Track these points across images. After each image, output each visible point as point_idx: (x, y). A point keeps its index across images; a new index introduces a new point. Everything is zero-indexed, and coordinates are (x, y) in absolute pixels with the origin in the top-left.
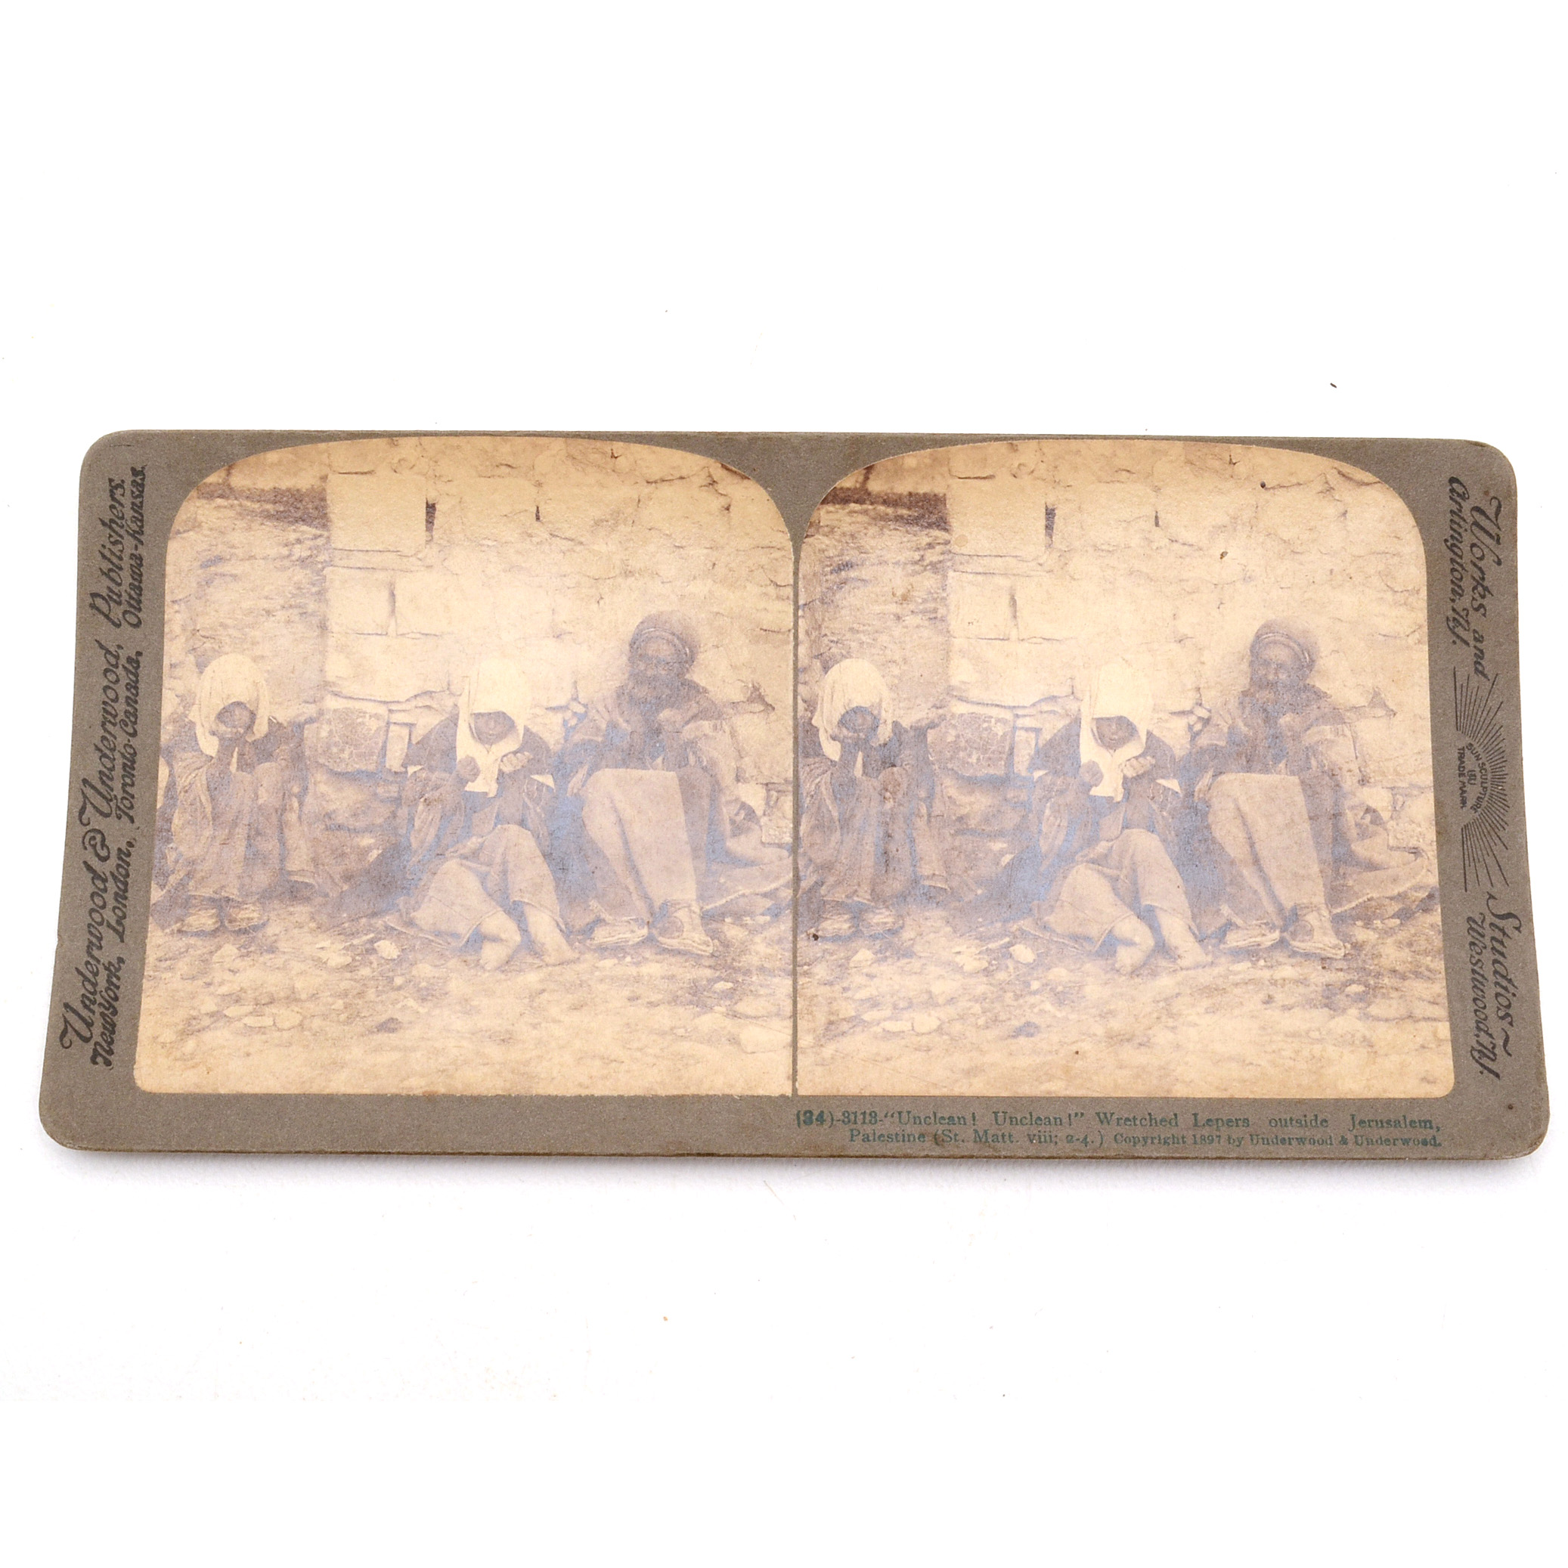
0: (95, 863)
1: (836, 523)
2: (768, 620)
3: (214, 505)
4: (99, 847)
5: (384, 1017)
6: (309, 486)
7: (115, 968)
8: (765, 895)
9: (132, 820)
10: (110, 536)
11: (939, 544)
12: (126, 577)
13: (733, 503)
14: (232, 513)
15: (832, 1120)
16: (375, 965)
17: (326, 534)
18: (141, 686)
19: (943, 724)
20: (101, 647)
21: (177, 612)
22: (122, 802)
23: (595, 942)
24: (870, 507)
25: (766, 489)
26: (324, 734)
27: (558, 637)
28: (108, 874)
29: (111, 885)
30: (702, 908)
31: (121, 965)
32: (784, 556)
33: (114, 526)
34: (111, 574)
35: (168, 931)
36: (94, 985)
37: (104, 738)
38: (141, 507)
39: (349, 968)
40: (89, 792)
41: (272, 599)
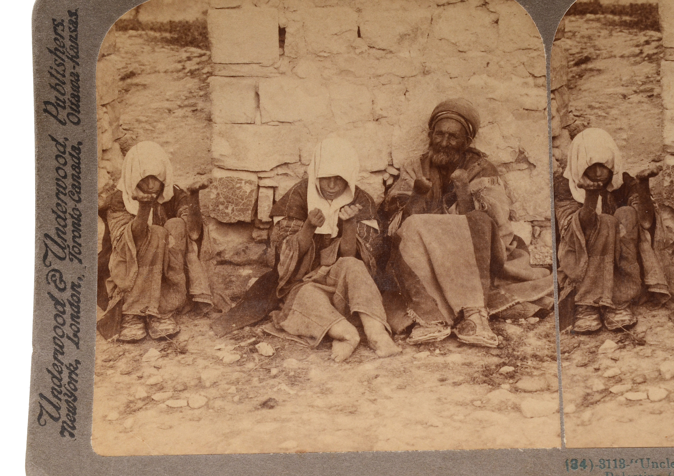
0: (57, 294)
1: (576, 29)
2: (528, 103)
3: (128, 35)
4: (58, 282)
5: (264, 398)
6: (194, 19)
7: (74, 368)
8: (533, 302)
9: (80, 261)
10: (56, 60)
11: (653, 41)
12: (68, 89)
13: (501, 18)
14: (140, 41)
15: (592, 466)
16: (257, 361)
17: (208, 53)
18: (82, 166)
19: (661, 173)
20: (53, 139)
21: (105, 112)
22: (73, 250)
23: (413, 340)
24: (602, 16)
25: (524, 6)
26: (213, 196)
27: (377, 120)
28: (66, 301)
29: (68, 308)
30: (489, 313)
31: (78, 365)
32: (539, 55)
33: (58, 53)
34: (57, 87)
35: (110, 340)
36: (60, 380)
37: (58, 205)
38: (76, 39)
39: (239, 363)
40: (49, 242)
41: (172, 101)
